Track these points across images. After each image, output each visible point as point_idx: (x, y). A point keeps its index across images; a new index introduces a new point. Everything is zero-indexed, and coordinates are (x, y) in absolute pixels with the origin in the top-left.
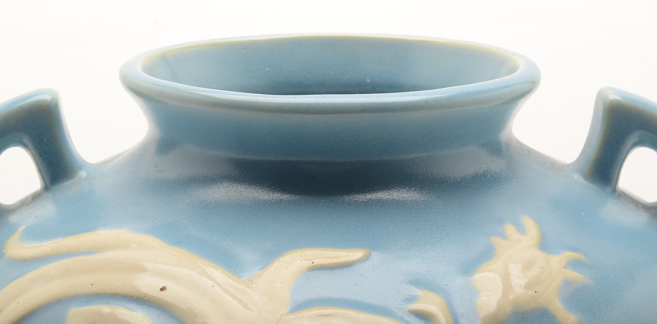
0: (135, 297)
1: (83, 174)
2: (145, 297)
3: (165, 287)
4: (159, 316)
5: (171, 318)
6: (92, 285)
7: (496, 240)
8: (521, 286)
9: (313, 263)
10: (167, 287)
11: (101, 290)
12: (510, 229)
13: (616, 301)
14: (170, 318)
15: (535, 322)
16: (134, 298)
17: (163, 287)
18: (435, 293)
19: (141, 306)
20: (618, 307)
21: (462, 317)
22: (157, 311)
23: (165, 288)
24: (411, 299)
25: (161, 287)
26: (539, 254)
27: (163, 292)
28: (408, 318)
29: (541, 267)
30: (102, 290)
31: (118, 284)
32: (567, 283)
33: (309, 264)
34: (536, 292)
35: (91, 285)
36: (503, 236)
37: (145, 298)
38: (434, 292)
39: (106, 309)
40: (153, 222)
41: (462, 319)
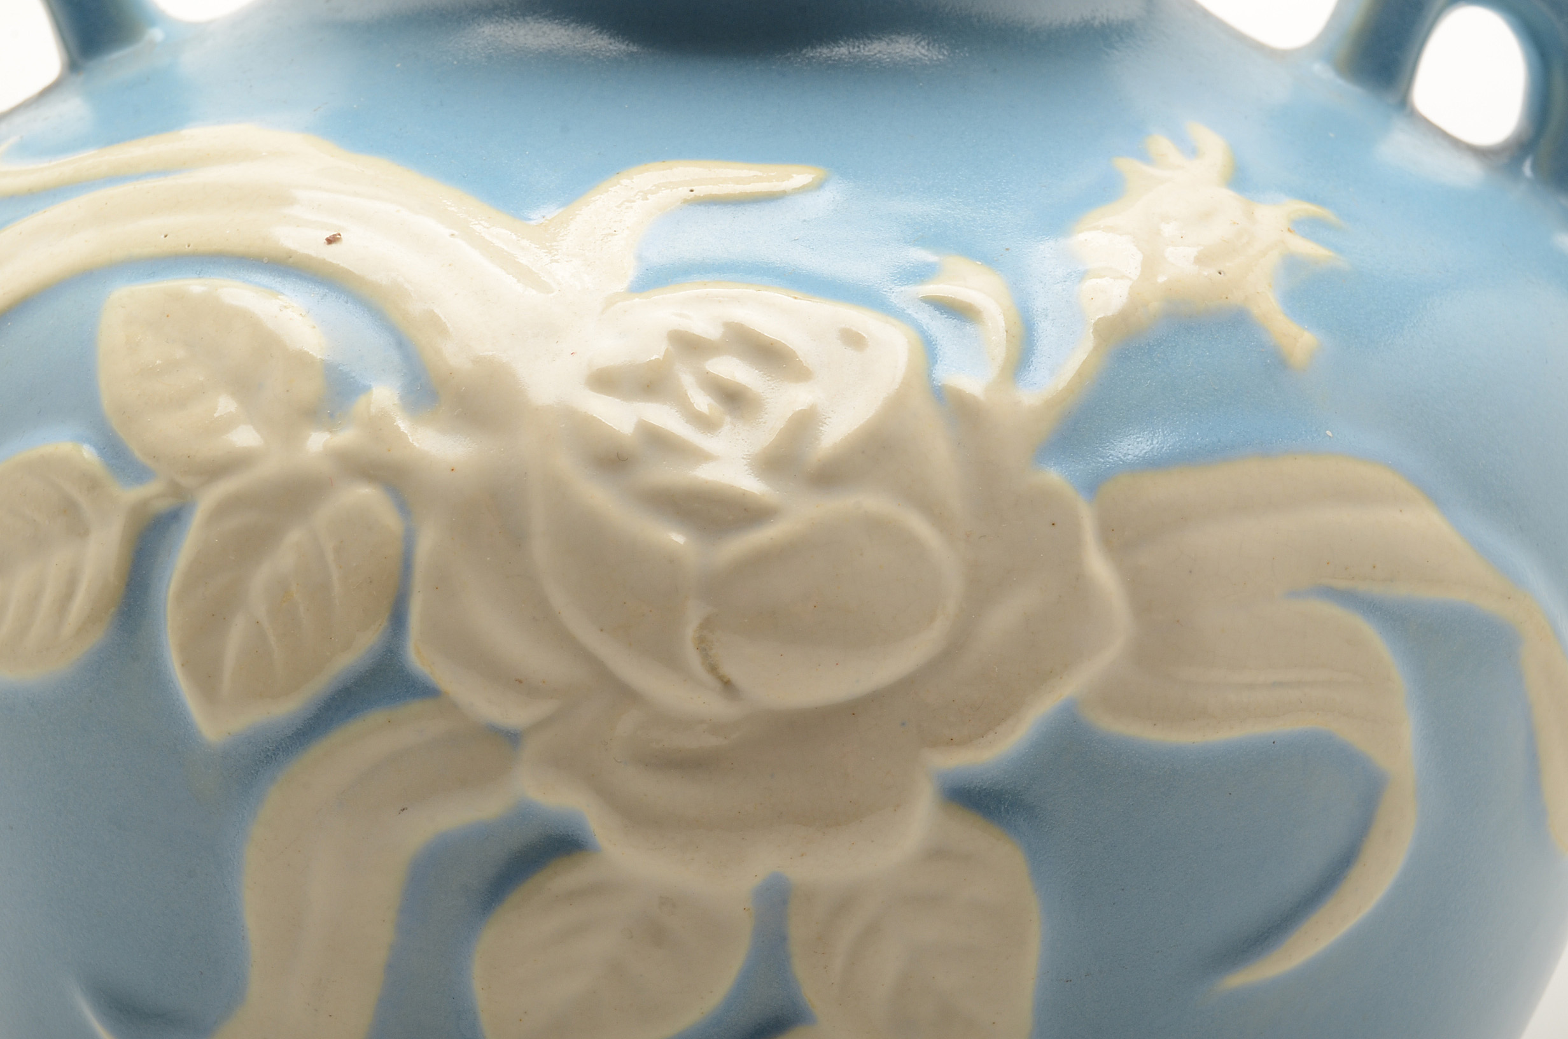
0: (266, 258)
1: (156, 34)
2: (290, 257)
3: (338, 236)
4: (322, 299)
5: (349, 305)
6: (166, 236)
7: (1127, 165)
8: (1184, 256)
9: (692, 191)
10: (342, 236)
11: (187, 247)
12: (1161, 144)
13: (1409, 312)
14: (347, 302)
15: (1217, 338)
16: (263, 262)
17: (334, 235)
18: (980, 263)
19: (279, 279)
20: (1412, 324)
21: (1044, 317)
22: (317, 289)
23: (338, 239)
24: (923, 274)
25: (328, 236)
26: (1228, 197)
27: (333, 246)
28: (917, 313)
29: (1234, 223)
30: (189, 246)
31: (228, 232)
32: (1292, 264)
33: (683, 192)
34: (1220, 273)
35: (163, 236)
36: (1144, 156)
37: (290, 259)
38: (980, 261)
39: (195, 286)
40: (315, 110)
41: (1044, 321)
